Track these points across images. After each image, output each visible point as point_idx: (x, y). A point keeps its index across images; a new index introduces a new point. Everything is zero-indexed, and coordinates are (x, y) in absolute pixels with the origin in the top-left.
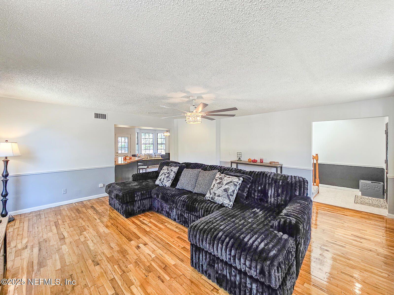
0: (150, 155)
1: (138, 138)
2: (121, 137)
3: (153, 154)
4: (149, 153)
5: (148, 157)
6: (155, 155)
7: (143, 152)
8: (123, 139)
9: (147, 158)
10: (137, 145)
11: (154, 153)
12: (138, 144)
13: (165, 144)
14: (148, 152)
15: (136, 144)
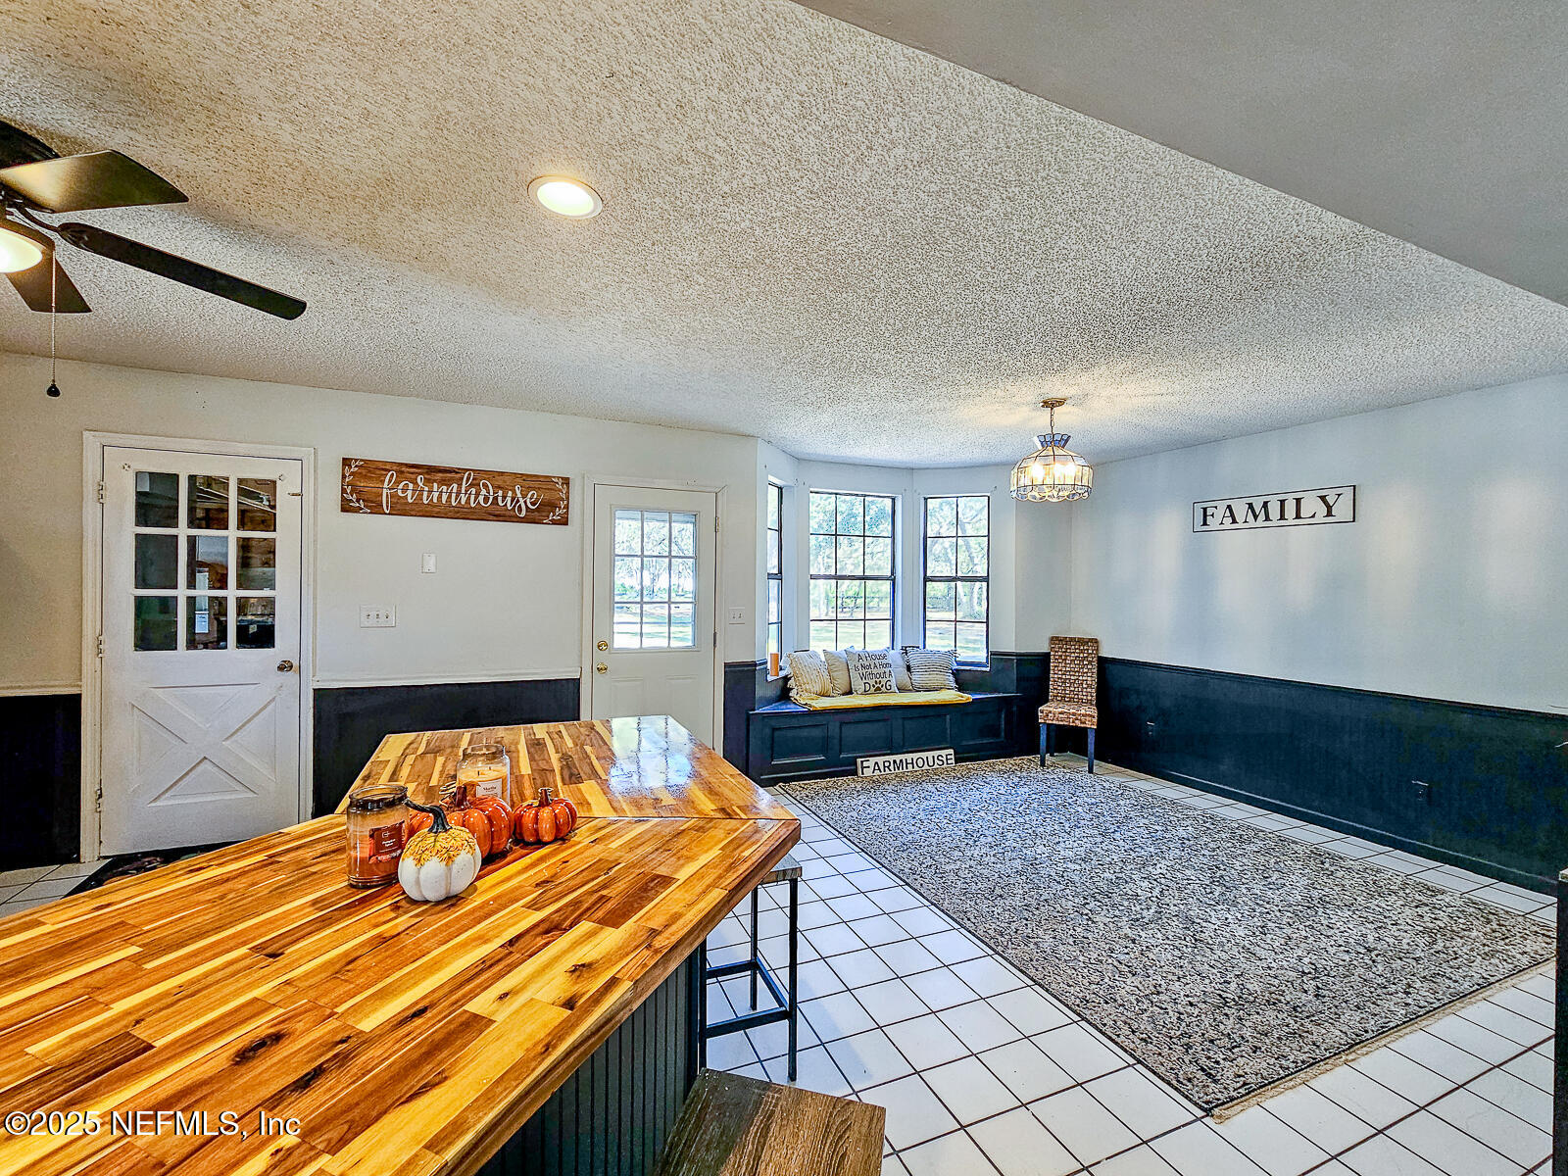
0: (869, 665)
1: (780, 531)
2: (638, 515)
3: (895, 656)
4: (858, 647)
5: (858, 685)
6: (909, 668)
7: (821, 641)
8: (656, 528)
9: (850, 692)
10: (774, 583)
11: (899, 645)
12: (778, 576)
13: (986, 579)
14: (851, 639)
15: (761, 577)
